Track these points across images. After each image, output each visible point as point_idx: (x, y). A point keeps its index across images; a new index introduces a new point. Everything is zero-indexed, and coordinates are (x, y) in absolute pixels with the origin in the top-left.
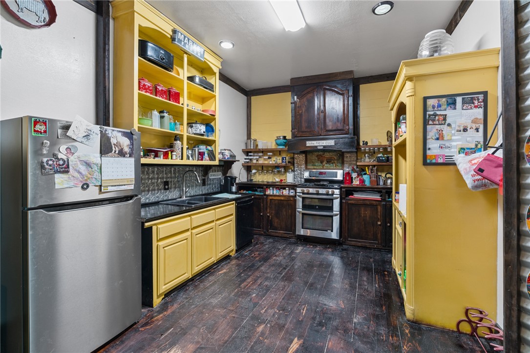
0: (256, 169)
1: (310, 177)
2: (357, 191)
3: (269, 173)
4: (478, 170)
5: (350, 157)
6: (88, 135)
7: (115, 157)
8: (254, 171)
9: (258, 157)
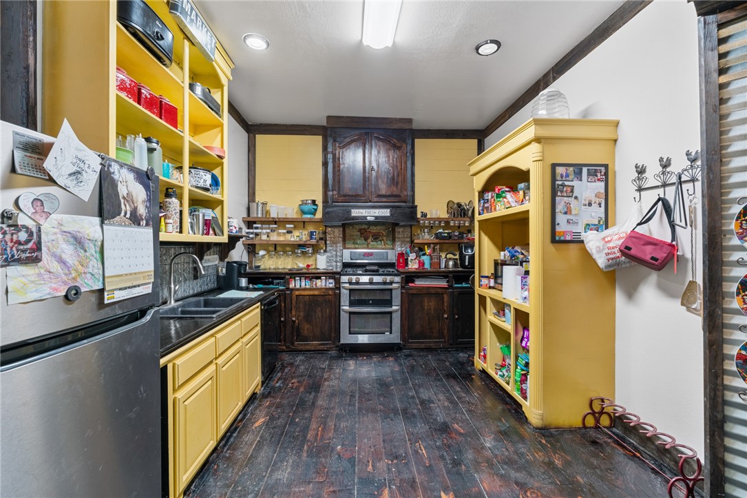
0: (265, 250)
1: (351, 259)
2: (418, 277)
3: (287, 255)
4: (625, 248)
5: (403, 232)
6: (79, 173)
7: (125, 226)
8: (262, 253)
9: (268, 231)
